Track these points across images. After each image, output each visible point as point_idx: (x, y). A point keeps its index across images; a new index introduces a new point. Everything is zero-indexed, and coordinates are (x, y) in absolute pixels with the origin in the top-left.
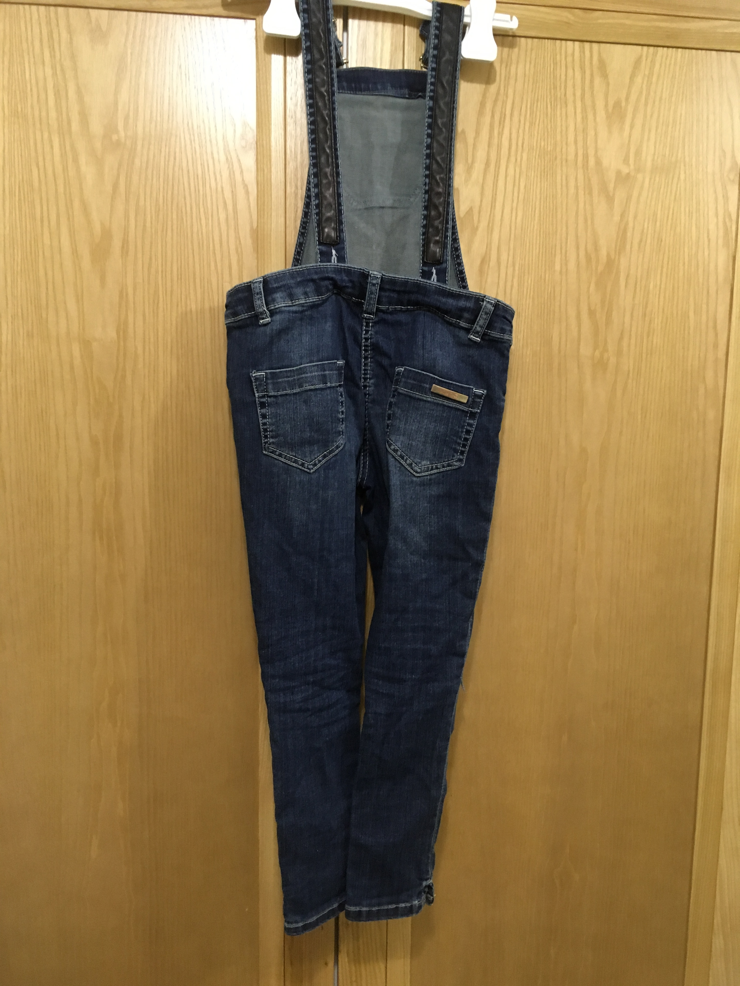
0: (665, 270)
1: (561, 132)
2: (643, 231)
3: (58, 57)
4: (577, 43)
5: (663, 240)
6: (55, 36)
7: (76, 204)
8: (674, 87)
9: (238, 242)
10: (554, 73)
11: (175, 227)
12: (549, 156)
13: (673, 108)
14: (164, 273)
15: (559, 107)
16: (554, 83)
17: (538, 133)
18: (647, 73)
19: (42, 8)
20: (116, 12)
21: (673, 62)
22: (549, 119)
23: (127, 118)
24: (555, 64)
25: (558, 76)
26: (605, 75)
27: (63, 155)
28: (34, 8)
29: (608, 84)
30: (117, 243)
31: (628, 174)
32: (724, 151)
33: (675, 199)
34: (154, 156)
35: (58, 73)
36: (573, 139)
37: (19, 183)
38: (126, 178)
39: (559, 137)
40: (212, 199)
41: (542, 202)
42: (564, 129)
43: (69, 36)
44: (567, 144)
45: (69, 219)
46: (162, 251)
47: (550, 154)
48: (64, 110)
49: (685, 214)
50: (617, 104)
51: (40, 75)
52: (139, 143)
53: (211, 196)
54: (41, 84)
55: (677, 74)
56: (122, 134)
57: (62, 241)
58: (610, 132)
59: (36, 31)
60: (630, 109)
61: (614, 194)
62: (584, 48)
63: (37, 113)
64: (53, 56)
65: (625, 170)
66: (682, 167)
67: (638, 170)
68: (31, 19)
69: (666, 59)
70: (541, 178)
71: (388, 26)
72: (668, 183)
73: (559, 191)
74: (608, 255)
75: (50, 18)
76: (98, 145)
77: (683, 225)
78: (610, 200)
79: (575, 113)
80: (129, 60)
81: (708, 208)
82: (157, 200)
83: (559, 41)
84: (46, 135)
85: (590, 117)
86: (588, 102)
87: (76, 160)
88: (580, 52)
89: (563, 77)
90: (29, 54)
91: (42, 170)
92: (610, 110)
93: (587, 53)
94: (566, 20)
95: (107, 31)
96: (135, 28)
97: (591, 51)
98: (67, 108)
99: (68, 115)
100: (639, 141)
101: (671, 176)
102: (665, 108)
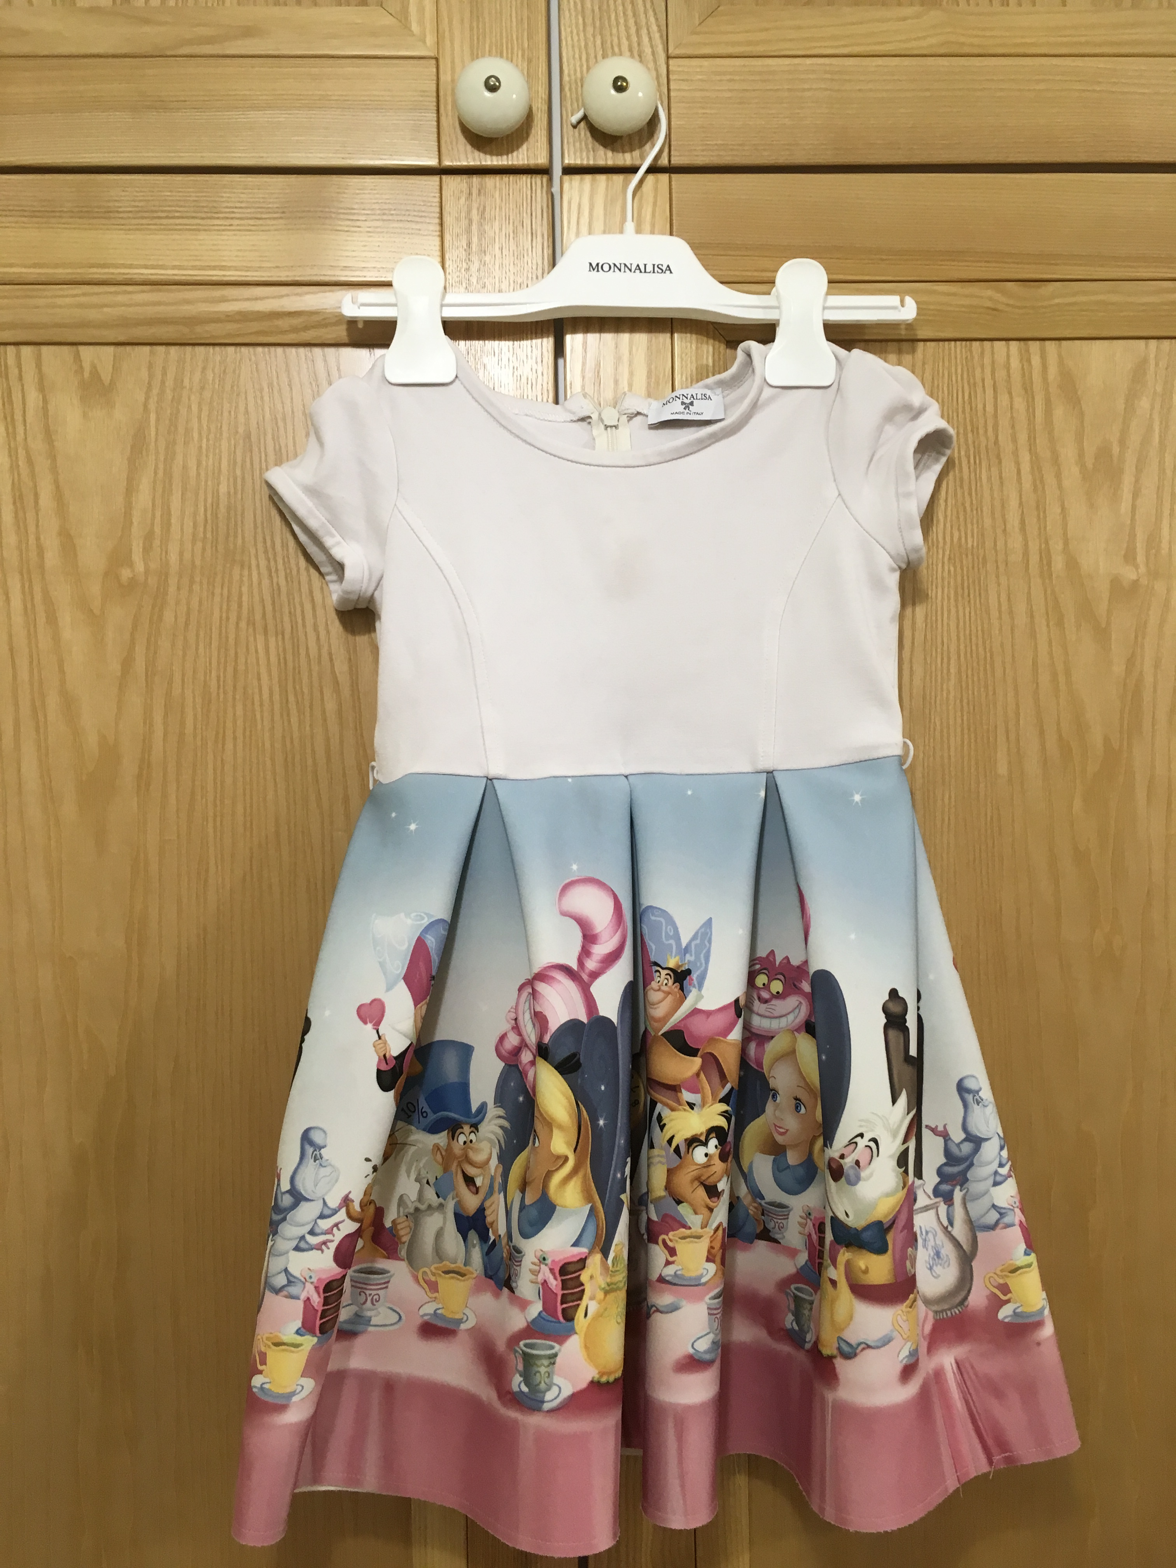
1: (993, 513)
3: (20, 437)
4: (1014, 345)
6: (17, 397)
7: (53, 701)
9: (361, 752)
10: (970, 403)
11: (239, 733)
12: (970, 557)
14: (218, 819)
15: (984, 464)
16: (971, 421)
17: (946, 517)
18: (1159, 389)
20: (128, 348)
22: (966, 488)
23: (149, 538)
24: (973, 386)
25: (980, 406)
26: (1074, 400)
27: (28, 611)
29: (1081, 415)
30: (129, 767)
31: (1135, 584)
34: (200, 602)
35: (20, 463)
36: (1017, 523)
38: (148, 649)
39: (988, 522)
40: (310, 676)
41: (962, 647)
42: (997, 503)
43: (41, 396)
44: (1005, 530)
46: (215, 779)
47: (972, 554)
48: (32, 529)
50: (1104, 453)
52: (173, 582)
53: (310, 671)
56: (140, 567)
57: (23, 770)
58: (1092, 505)
60: (1130, 460)
61: (1108, 623)
62: (1028, 351)
65: (1129, 574)
67: (1154, 574)
70: (956, 601)
71: (641, 339)
73: (996, 623)
74: (1107, 740)
75: (6, 366)
76: (95, 589)
78: (1102, 634)
79: (1019, 472)
80: (153, 433)
82: (206, 685)
83: (978, 343)
85: (1050, 479)
86: (1044, 453)
87: (52, 619)
88: (1021, 360)
89: (990, 408)
92: (1090, 465)
93: (1036, 360)
94: (989, 304)
95: (112, 382)
96: (164, 374)
97: (1043, 357)
98: (37, 526)
99: (38, 539)
100: (1153, 519)
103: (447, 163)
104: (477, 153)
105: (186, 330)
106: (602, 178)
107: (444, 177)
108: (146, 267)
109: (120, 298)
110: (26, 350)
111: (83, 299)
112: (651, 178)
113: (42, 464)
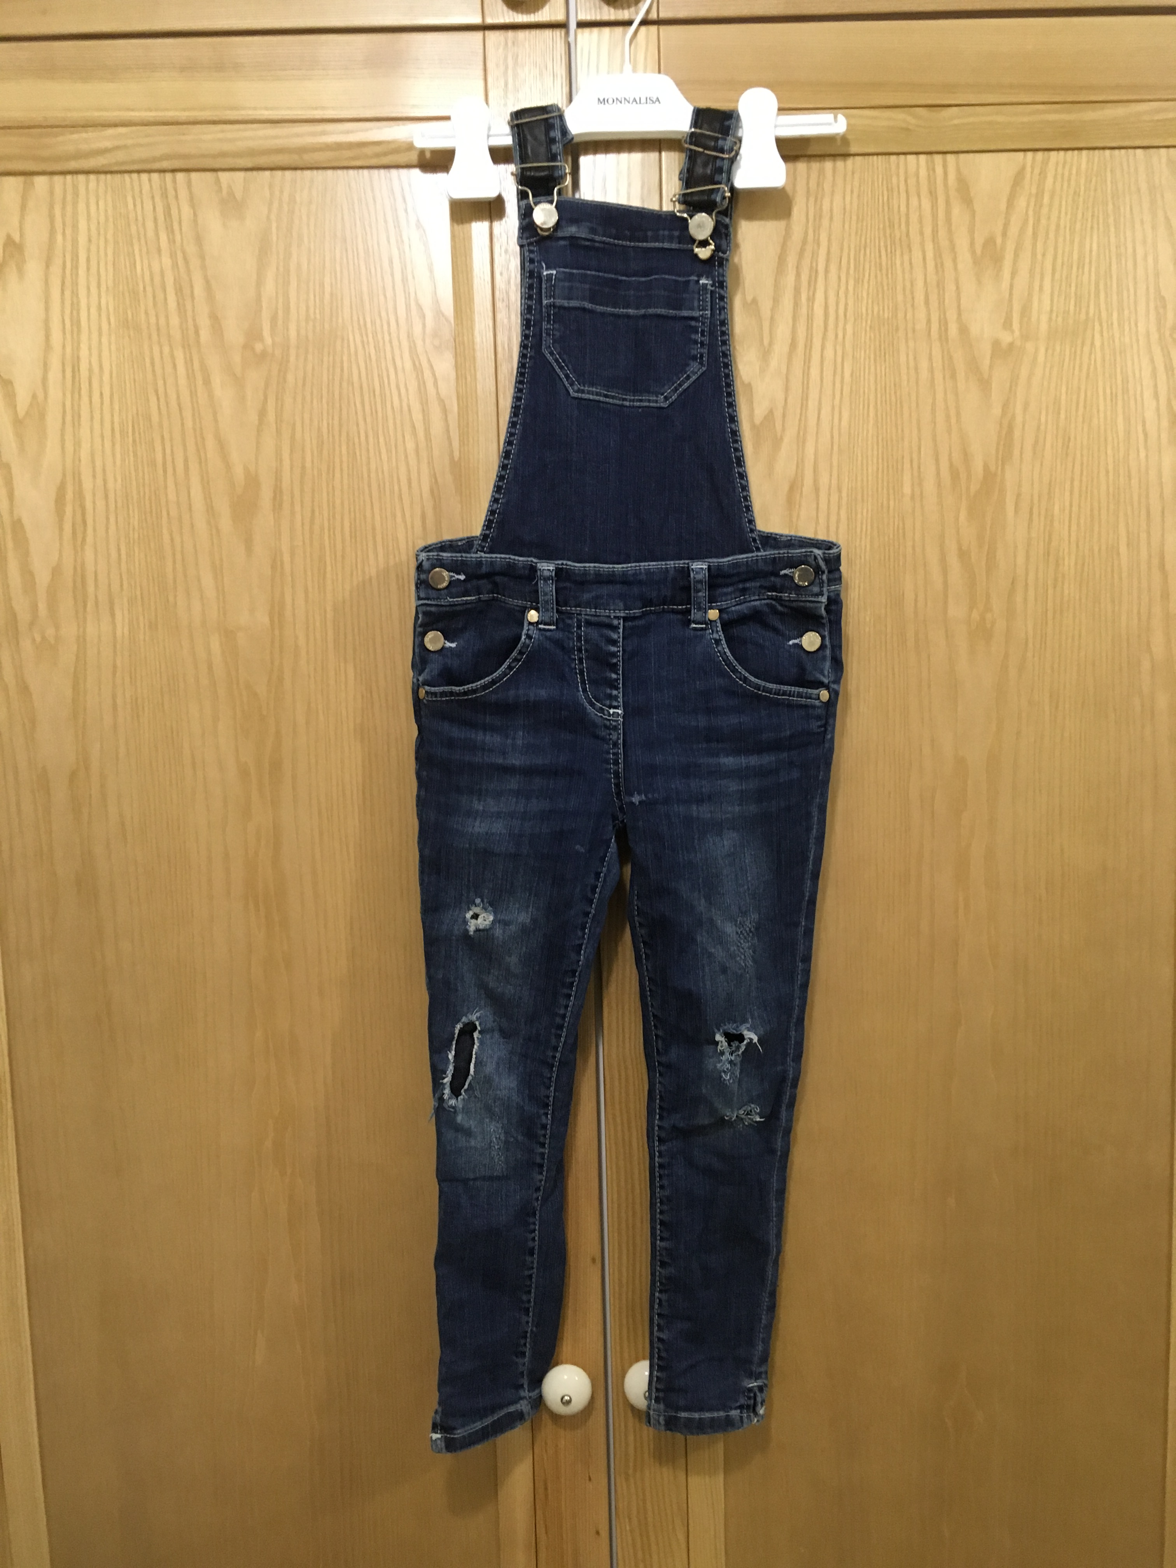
0: (1076, 483)
1: (904, 289)
2: (1039, 428)
3: (178, 241)
4: (922, 157)
5: (1072, 439)
6: (174, 212)
7: (211, 443)
8: (1077, 209)
9: (433, 480)
10: (888, 203)
11: (345, 465)
12: (886, 326)
13: (1077, 240)
14: (332, 531)
15: (898, 253)
16: (889, 219)
17: (868, 294)
18: (1034, 191)
19: (155, 176)
20: (255, 173)
21: (1074, 172)
22: (884, 271)
23: (274, 319)
24: (890, 190)
25: (896, 207)
26: (967, 201)
27: (190, 376)
28: (144, 177)
29: (973, 214)
30: (266, 494)
31: (1011, 345)
32: (1163, 299)
33: (1088, 374)
34: (313, 369)
35: (179, 263)
36: (922, 298)
37: (133, 418)
38: (277, 403)
39: (900, 298)
40: (395, 424)
41: (879, 396)
42: (908, 284)
43: (192, 212)
44: (913, 306)
45: (200, 463)
46: (328, 501)
47: (888, 324)
48: (189, 313)
49: (1105, 399)
50: (990, 242)
51: (156, 267)
52: (293, 352)
53: (394, 419)
54: (157, 279)
55: (1082, 188)
56: (269, 341)
57: (192, 494)
58: (980, 284)
59: (148, 206)
60: (1010, 247)
61: (990, 376)
62: (933, 162)
63: (153, 320)
64: (172, 241)
65: (1006, 338)
66: (1097, 327)
67: (1025, 337)
68: (141, 191)
69: (1064, 167)
70: (875, 360)
71: (636, 157)
72: (1075, 352)
73: (904, 377)
74: (986, 467)
75: (166, 189)
76: (237, 358)
77: (1102, 415)
78: (985, 384)
79: (924, 259)
80: (275, 238)
81: (1142, 385)
82: (319, 429)
83: (895, 156)
84: (166, 350)
85: (948, 264)
86: (944, 243)
87: (207, 382)
88: (928, 169)
89: (903, 208)
90: (139, 241)
91: (162, 400)
92: (979, 251)
93: (939, 170)
94: (903, 125)
95: (244, 199)
96: (282, 192)
97: (945, 166)
98: (193, 311)
99: (194, 320)
100: (1026, 294)
101: (1079, 342)
102: (1064, 240)
103: (489, 21)
104: (511, 12)
105: (294, 156)
106: (606, 31)
107: (487, 33)
108: (266, 109)
109: (249, 133)
110: (180, 176)
111: (220, 136)
112: (643, 29)
113: (195, 263)
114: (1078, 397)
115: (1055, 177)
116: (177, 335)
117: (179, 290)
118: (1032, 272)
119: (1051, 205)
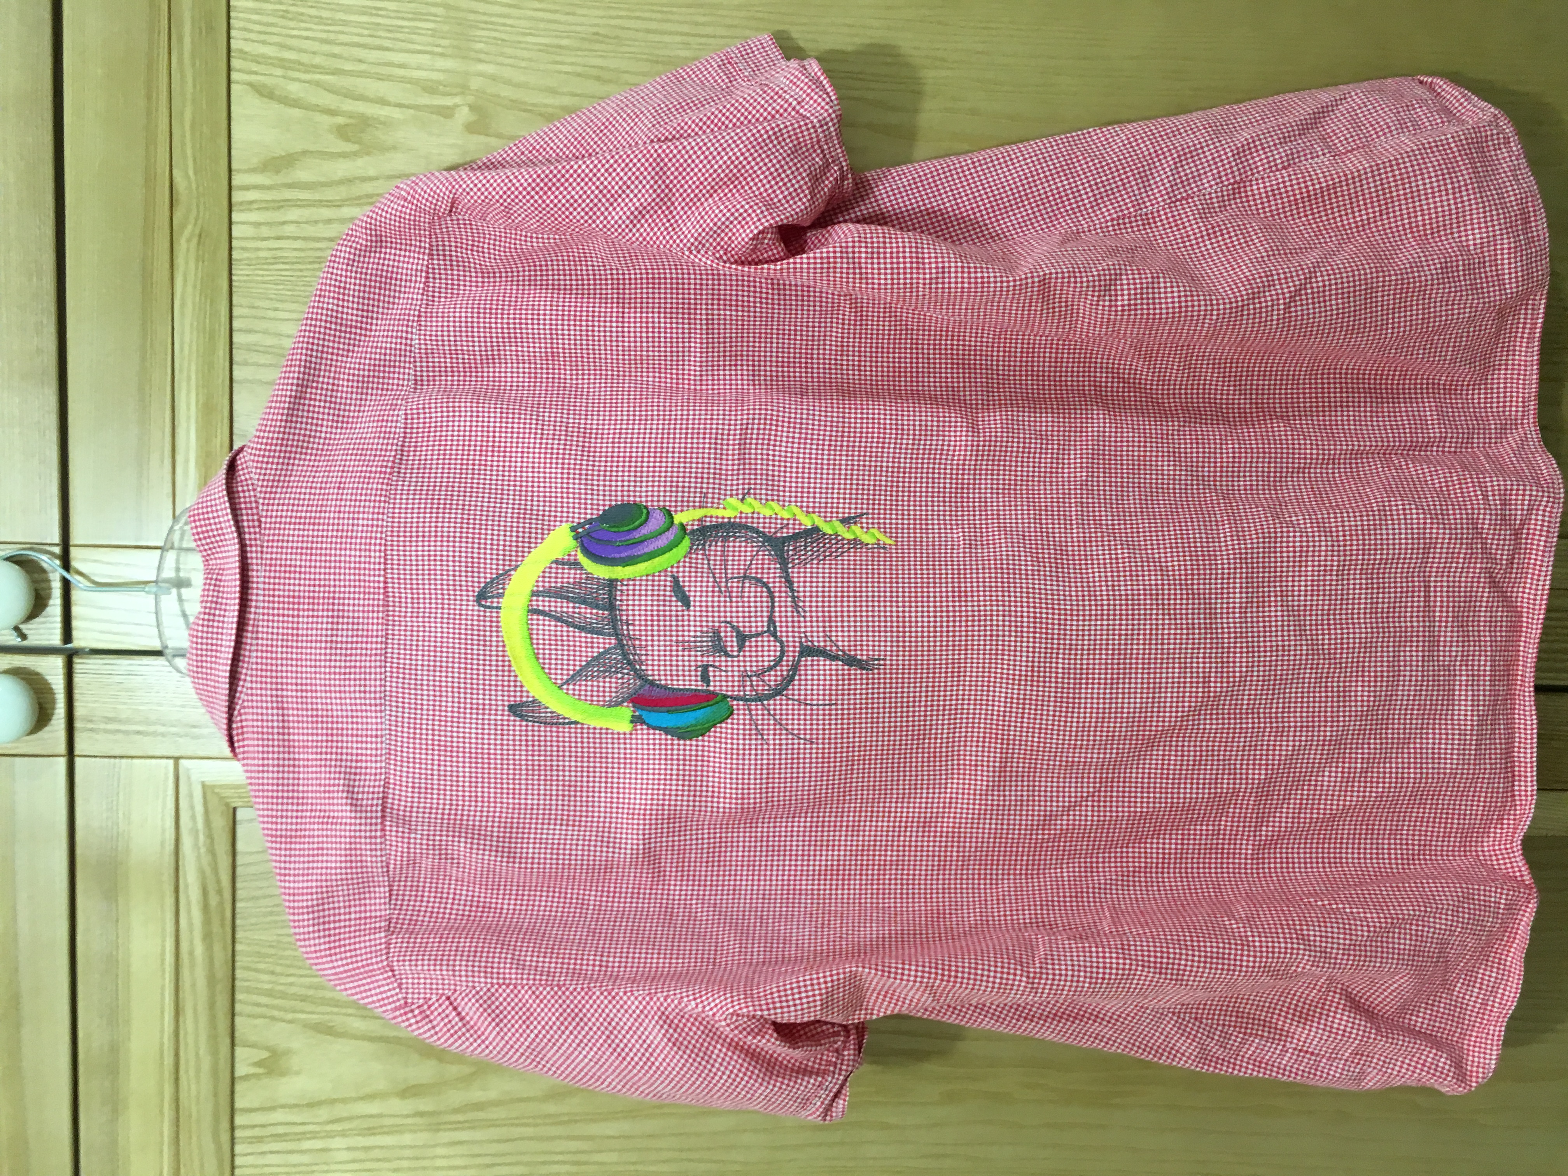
0: (653, 26)
2: (579, 75)
3: (317, 1127)
4: (235, 217)
5: (595, 30)
6: (281, 1130)
7: (551, 1108)
8: (302, 14)
10: (293, 263)
13: (342, 16)
16: (311, 263)
18: (279, 72)
19: (238, 1149)
20: (237, 1035)
21: (256, 17)
24: (276, 260)
25: (295, 254)
26: (290, 160)
27: (472, 1125)
28: (238, 1161)
29: (305, 153)
31: (472, 108)
35: (340, 1128)
43: (280, 1110)
45: (576, 1121)
48: (399, 1121)
50: (342, 132)
51: (343, 1155)
54: (359, 1155)
55: (278, 7)
57: (612, 1134)
58: (394, 148)
59: (274, 1159)
60: (349, 106)
62: (241, 203)
64: (314, 1136)
65: (464, 115)
67: (464, 89)
68: (255, 1166)
69: (251, 31)
75: (253, 1138)
80: (314, 1016)
83: (233, 253)
84: (440, 1151)
86: (342, 192)
87: (479, 1106)
88: (250, 210)
89: (298, 244)
91: (501, 1160)
92: (355, 147)
93: (250, 195)
94: (195, 240)
95: (267, 1048)
96: (259, 1005)
97: (247, 188)
98: (395, 1116)
99: (407, 1116)
100: (409, 86)
101: (472, 17)
102: (342, 33)
103: (62, 748)
104: (53, 722)
105: (219, 987)
106: (75, 610)
107: (76, 752)
109: (191, 1040)
110: (239, 1120)
111: (192, 1073)
112: (75, 564)
114: (542, 20)
115: (264, 42)
116: (423, 1137)
117: (371, 1131)
118: (380, 78)
119: (300, 50)
